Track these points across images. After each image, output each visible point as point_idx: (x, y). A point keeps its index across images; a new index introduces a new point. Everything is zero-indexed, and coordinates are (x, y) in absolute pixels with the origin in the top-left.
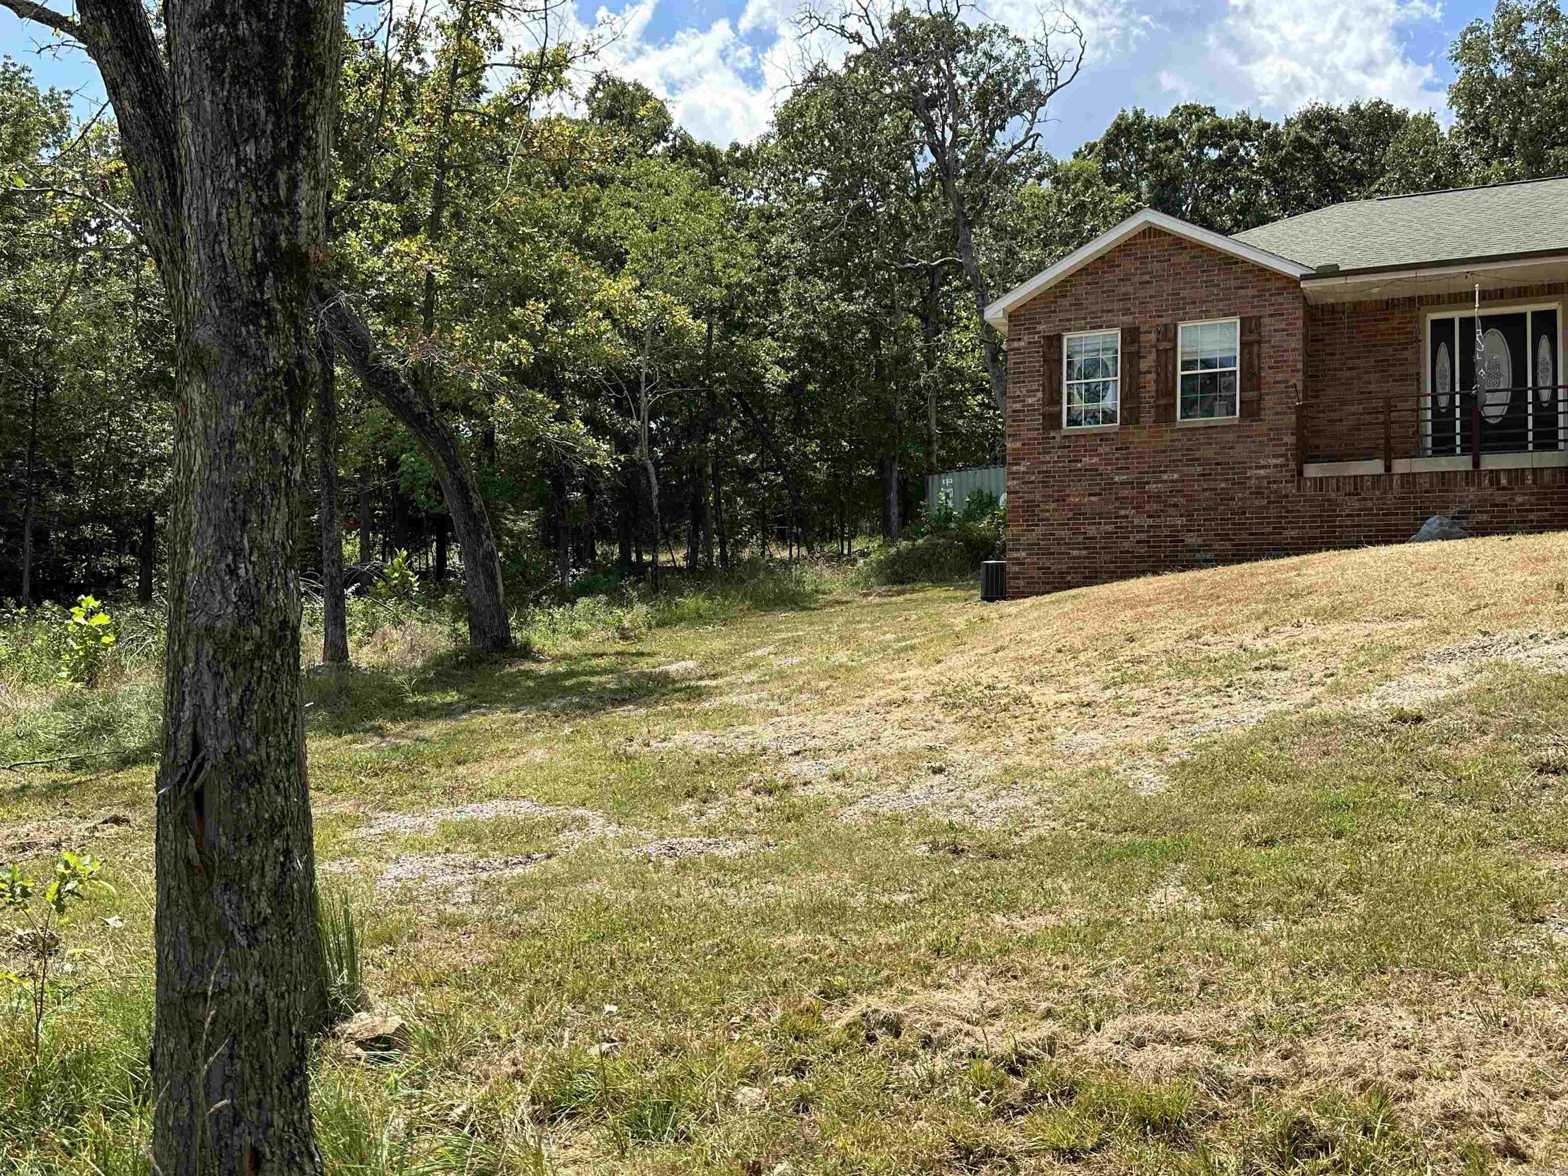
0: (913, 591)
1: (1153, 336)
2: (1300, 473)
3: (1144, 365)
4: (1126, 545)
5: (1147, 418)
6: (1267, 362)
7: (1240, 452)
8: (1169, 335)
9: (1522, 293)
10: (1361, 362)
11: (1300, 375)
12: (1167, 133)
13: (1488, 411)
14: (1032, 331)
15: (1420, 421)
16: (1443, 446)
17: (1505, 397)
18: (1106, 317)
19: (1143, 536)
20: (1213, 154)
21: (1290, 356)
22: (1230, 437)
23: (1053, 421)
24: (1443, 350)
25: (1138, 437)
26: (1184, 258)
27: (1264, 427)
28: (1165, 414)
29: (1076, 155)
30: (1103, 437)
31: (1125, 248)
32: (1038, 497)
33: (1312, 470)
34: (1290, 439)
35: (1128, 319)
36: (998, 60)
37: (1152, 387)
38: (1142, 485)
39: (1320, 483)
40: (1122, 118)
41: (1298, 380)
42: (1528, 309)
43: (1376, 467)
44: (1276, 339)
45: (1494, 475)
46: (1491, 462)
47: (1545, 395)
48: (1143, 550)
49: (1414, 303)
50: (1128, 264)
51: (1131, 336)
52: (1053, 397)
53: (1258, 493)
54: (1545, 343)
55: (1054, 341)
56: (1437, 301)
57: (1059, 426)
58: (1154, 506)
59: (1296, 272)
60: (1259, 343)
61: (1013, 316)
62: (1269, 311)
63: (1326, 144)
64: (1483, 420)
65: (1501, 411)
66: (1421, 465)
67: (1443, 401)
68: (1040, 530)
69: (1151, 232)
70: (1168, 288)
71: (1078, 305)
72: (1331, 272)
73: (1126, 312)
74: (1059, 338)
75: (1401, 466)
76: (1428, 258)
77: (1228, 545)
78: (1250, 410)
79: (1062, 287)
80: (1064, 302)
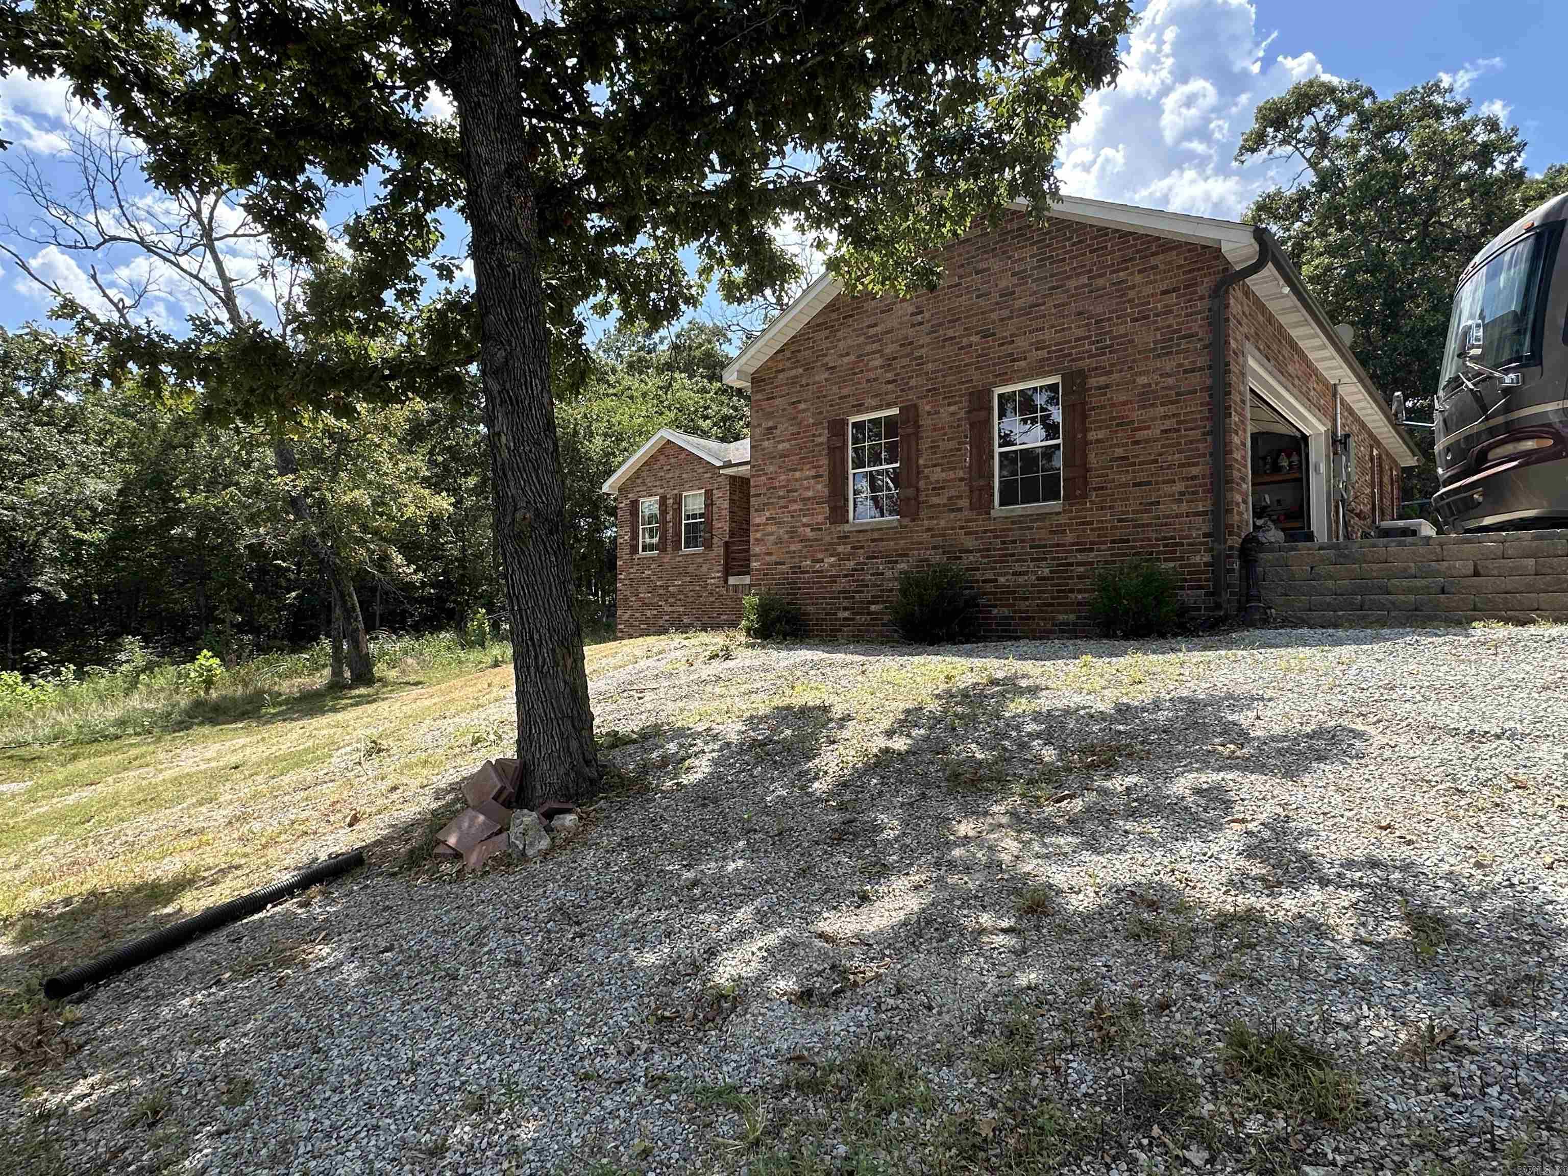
1: (672, 501)
2: (726, 582)
3: (669, 517)
5: (669, 549)
6: (715, 516)
7: (704, 569)
8: (679, 500)
11: (728, 524)
14: (627, 498)
18: (653, 490)
19: (667, 617)
21: (723, 512)
22: (701, 560)
23: (635, 549)
25: (667, 560)
26: (684, 455)
27: (713, 555)
28: (677, 547)
30: (652, 558)
31: (661, 451)
32: (628, 593)
33: (732, 580)
34: (722, 562)
35: (662, 491)
37: (672, 530)
38: (667, 587)
39: (737, 587)
41: (727, 527)
44: (718, 502)
51: (664, 500)
52: (634, 537)
53: (711, 593)
55: (634, 504)
57: (637, 552)
58: (671, 600)
59: (718, 464)
60: (712, 504)
61: (620, 490)
62: (715, 485)
68: (629, 612)
69: (669, 441)
70: (678, 473)
72: (729, 464)
73: (662, 487)
74: (637, 501)
78: (708, 545)
79: (638, 473)
80: (638, 481)
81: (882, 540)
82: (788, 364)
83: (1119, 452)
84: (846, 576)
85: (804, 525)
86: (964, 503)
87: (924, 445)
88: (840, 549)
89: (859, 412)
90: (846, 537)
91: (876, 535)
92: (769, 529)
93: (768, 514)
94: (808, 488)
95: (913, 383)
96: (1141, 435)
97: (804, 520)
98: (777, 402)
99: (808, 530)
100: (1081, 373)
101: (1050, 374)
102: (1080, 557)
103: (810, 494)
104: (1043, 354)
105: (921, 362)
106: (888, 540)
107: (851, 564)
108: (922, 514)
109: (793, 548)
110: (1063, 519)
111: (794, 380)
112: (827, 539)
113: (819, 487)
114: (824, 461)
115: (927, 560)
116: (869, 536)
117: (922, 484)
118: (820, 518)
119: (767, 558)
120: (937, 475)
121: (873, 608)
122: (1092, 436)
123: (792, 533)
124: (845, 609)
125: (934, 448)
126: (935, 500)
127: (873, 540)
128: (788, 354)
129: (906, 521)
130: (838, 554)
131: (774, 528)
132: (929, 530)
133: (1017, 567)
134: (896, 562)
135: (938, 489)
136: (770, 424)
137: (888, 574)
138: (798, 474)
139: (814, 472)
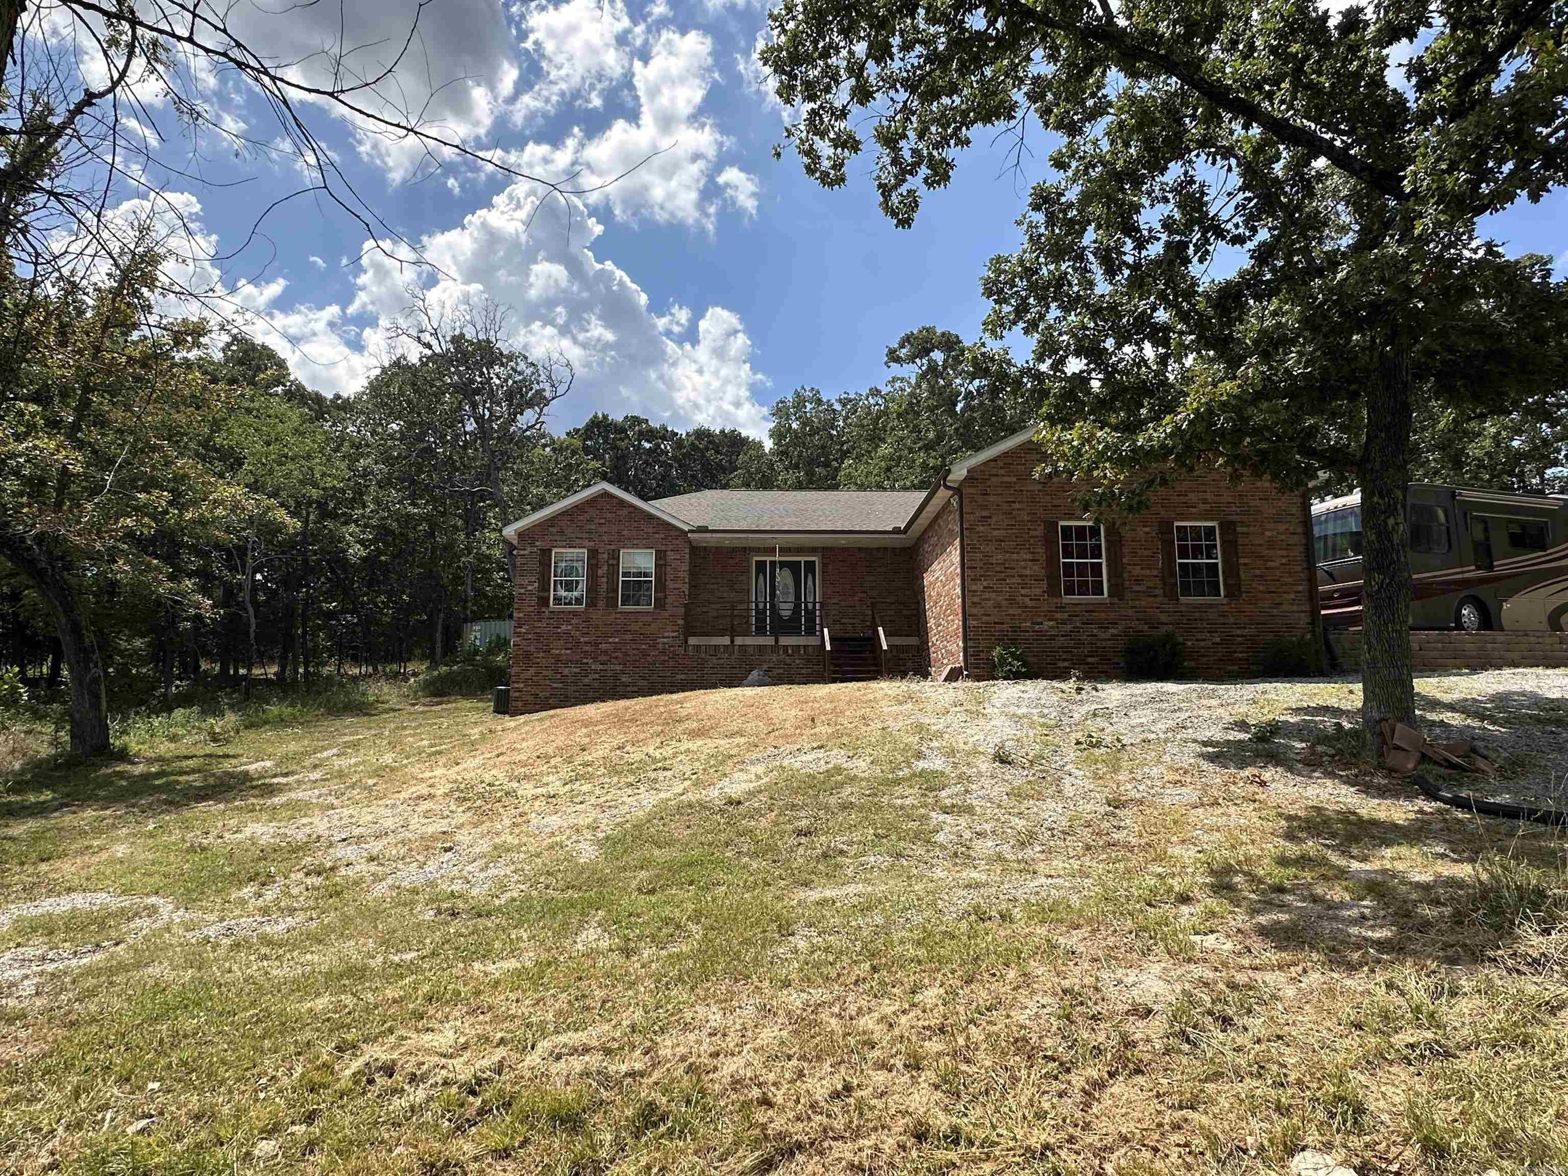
0: (449, 702)
1: (606, 556)
2: (686, 642)
3: (600, 572)
4: (586, 681)
5: (601, 604)
6: (669, 577)
7: (654, 627)
8: (615, 556)
9: (800, 550)
10: (719, 581)
11: (687, 586)
12: (620, 430)
13: (783, 613)
14: (532, 545)
15: (749, 616)
16: (761, 631)
17: (791, 606)
18: (578, 541)
19: (597, 676)
20: (647, 445)
21: (681, 574)
22: (649, 619)
23: (544, 601)
24: (761, 577)
25: (597, 615)
26: (625, 512)
27: (666, 614)
28: (612, 603)
29: (568, 434)
30: (575, 614)
31: (591, 502)
32: (532, 649)
33: (692, 641)
34: (681, 622)
35: (592, 544)
36: (520, 373)
37: (605, 586)
38: (597, 644)
39: (697, 647)
40: (596, 417)
41: (686, 588)
42: (802, 559)
43: (726, 641)
44: (675, 564)
45: (786, 647)
46: (784, 641)
47: (810, 606)
48: (596, 685)
49: (747, 551)
50: (593, 512)
51: (593, 554)
52: (544, 588)
53: (663, 652)
54: (810, 577)
55: (546, 553)
56: (758, 550)
57: (548, 605)
58: (603, 658)
59: (686, 528)
60: (665, 565)
61: (521, 535)
62: (670, 548)
63: (707, 449)
64: (780, 617)
65: (789, 613)
66: (749, 641)
67: (761, 606)
68: (532, 671)
69: (606, 495)
70: (615, 528)
71: (562, 532)
72: (703, 530)
73: (590, 540)
74: (550, 551)
75: (739, 641)
76: (754, 528)
77: (645, 683)
78: (660, 604)
79: (552, 521)
80: (554, 530)
81: (1093, 611)
82: (1002, 472)
83: (1258, 572)
84: (1063, 636)
85: (1022, 595)
86: (1159, 592)
87: (1126, 550)
89: (1070, 519)
90: (1062, 607)
91: (1091, 608)
92: (987, 596)
94: (1025, 568)
96: (1270, 564)
97: (1023, 592)
98: (992, 498)
99: (1027, 599)
100: (1233, 523)
101: (1212, 520)
102: (1239, 632)
103: (1028, 572)
104: (1207, 507)
106: (1099, 611)
107: (1069, 627)
108: (1128, 596)
109: (1011, 612)
110: (1226, 608)
111: (1009, 485)
112: (1046, 608)
113: (1036, 568)
114: (1041, 550)
115: (1132, 628)
116: (1084, 608)
117: (1126, 575)
118: (1038, 591)
119: (985, 618)
120: (1137, 570)
121: (1090, 660)
122: (1242, 561)
123: (1012, 601)
125: (1134, 553)
126: (1136, 588)
127: (1085, 611)
128: (1001, 464)
129: (1116, 600)
130: (1056, 620)
131: (993, 595)
132: (1132, 607)
133: (1199, 636)
134: (1108, 628)
135: (1138, 581)
136: (985, 513)
137: (1104, 636)
138: (1015, 556)
139: (1029, 556)
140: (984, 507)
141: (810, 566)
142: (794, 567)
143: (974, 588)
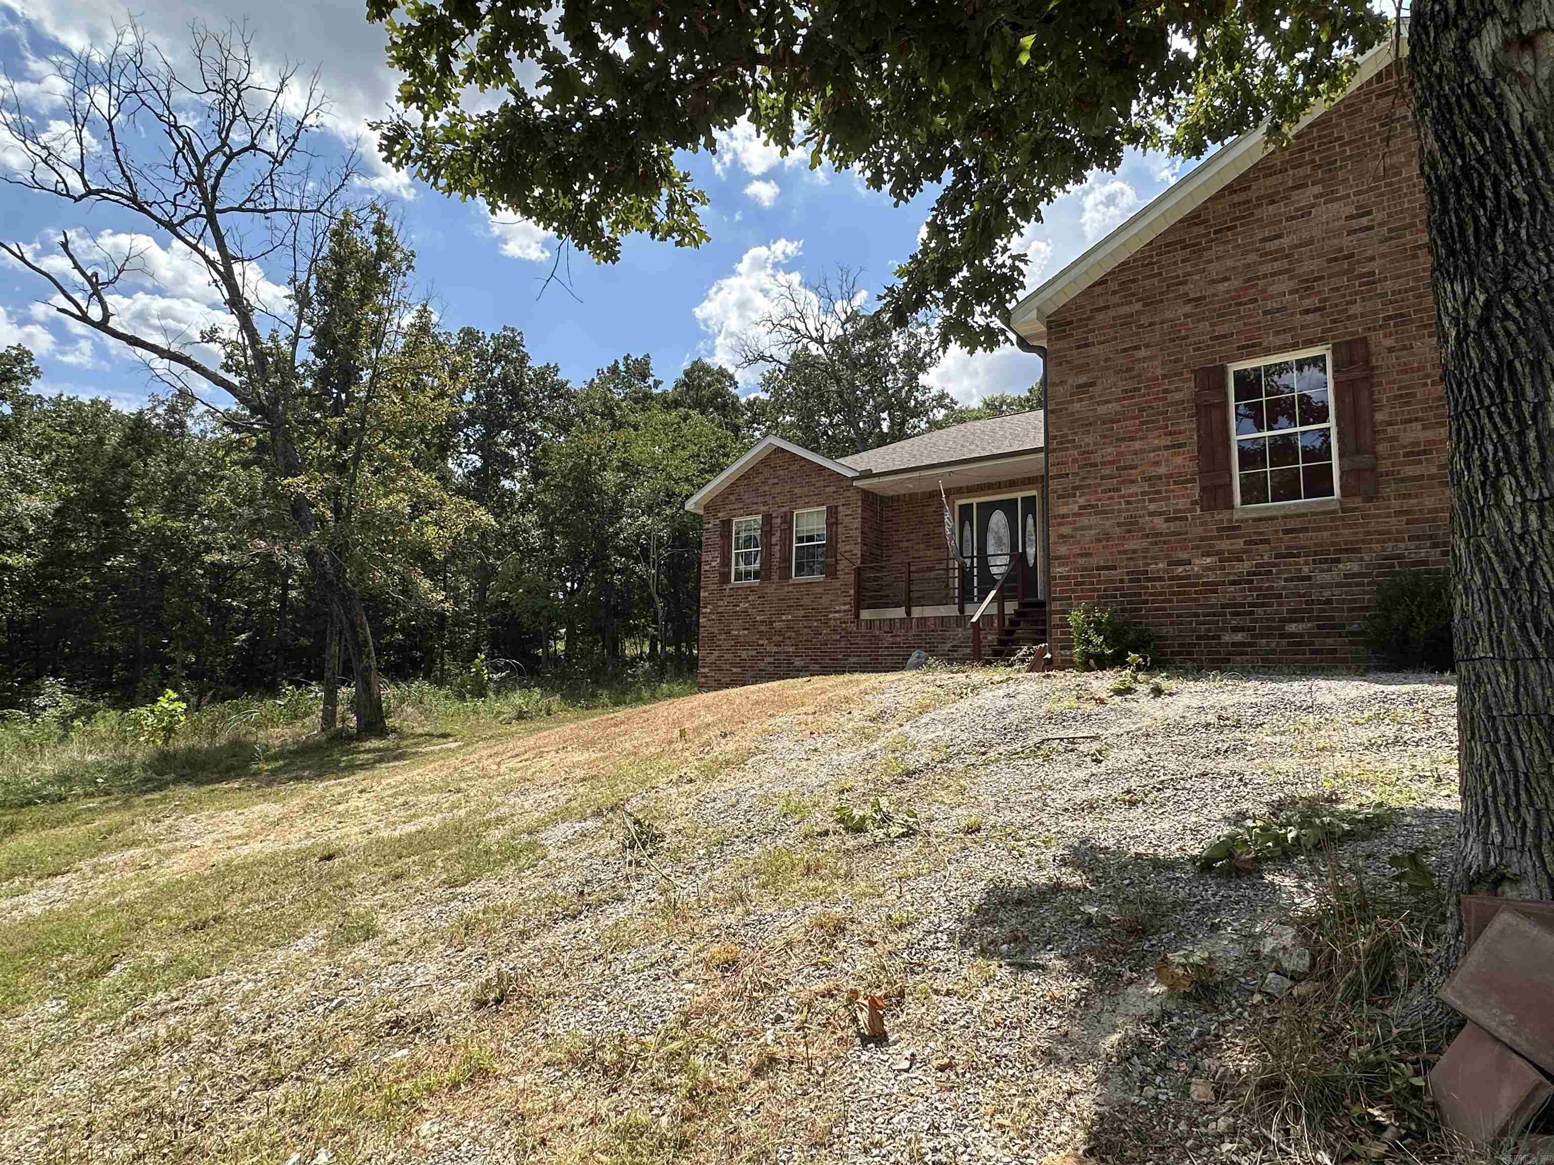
1: (779, 520)
2: (857, 616)
3: (774, 540)
5: (775, 577)
6: (842, 538)
7: (825, 600)
8: (787, 519)
10: (913, 536)
11: (859, 547)
13: (994, 570)
14: (715, 517)
15: (949, 578)
17: (1005, 560)
18: (755, 507)
19: (771, 660)
21: (853, 533)
22: (820, 590)
23: (726, 578)
24: (967, 524)
25: (772, 589)
26: (795, 467)
27: (838, 584)
28: (785, 575)
30: (751, 589)
31: (764, 461)
32: (716, 631)
33: (865, 615)
34: (852, 592)
35: (765, 508)
37: (778, 555)
38: (771, 623)
39: (871, 623)
41: (857, 551)
42: (1019, 495)
43: (901, 612)
44: (846, 521)
46: (971, 609)
50: (767, 472)
51: (768, 519)
52: (726, 563)
53: (835, 630)
55: (728, 524)
56: (960, 491)
57: (728, 580)
58: (777, 638)
59: (850, 474)
60: (837, 524)
61: (705, 508)
62: (842, 501)
64: (991, 576)
66: (930, 612)
67: (968, 563)
68: (716, 653)
69: (778, 450)
70: (788, 488)
71: (739, 500)
72: (868, 474)
73: (765, 503)
74: (729, 521)
75: (917, 612)
78: (831, 571)
79: (732, 488)
80: (732, 498)
81: (1305, 530)
82: (1116, 299)
84: (1234, 583)
85: (1151, 514)
87: (1385, 393)
88: (1224, 545)
89: (1251, 355)
90: (1235, 528)
92: (1085, 521)
93: (1082, 501)
94: (1157, 464)
95: (1356, 309)
97: (1152, 507)
98: (1094, 350)
99: (1158, 521)
103: (1162, 470)
105: (1370, 280)
106: (1318, 529)
107: (1246, 566)
108: (1388, 490)
109: (1130, 545)
111: (1127, 321)
112: (1199, 531)
113: (1179, 460)
114: (1188, 428)
115: (1399, 557)
117: (1382, 448)
118: (1183, 504)
119: (1081, 561)
121: (1292, 628)
123: (1129, 525)
124: (1235, 629)
125: (1405, 398)
126: (1410, 471)
127: (1287, 532)
128: (1113, 286)
129: (1357, 502)
130: (1219, 553)
131: (1094, 520)
132: (1398, 513)
134: (1338, 561)
136: (1083, 379)
137: (1322, 577)
138: (1137, 445)
139: (1168, 441)
140: (1083, 368)
141: (1029, 502)
142: (1008, 507)
143: (1063, 510)
